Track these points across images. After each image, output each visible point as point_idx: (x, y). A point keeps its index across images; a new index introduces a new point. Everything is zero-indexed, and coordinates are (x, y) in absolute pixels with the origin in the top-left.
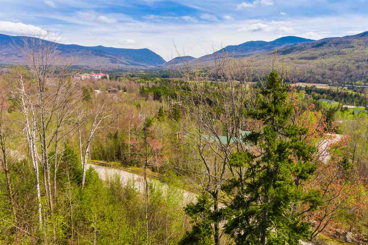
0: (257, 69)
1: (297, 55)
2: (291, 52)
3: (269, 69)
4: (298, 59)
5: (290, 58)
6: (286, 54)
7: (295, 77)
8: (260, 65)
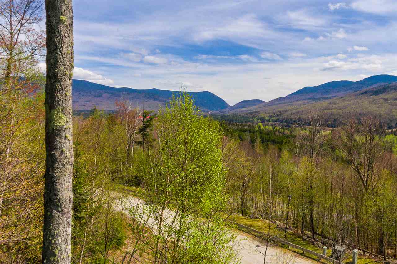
0: (341, 112)
1: (392, 96)
2: (384, 92)
3: (356, 112)
4: (394, 100)
5: (384, 99)
6: (378, 95)
7: (391, 121)
8: (345, 107)
